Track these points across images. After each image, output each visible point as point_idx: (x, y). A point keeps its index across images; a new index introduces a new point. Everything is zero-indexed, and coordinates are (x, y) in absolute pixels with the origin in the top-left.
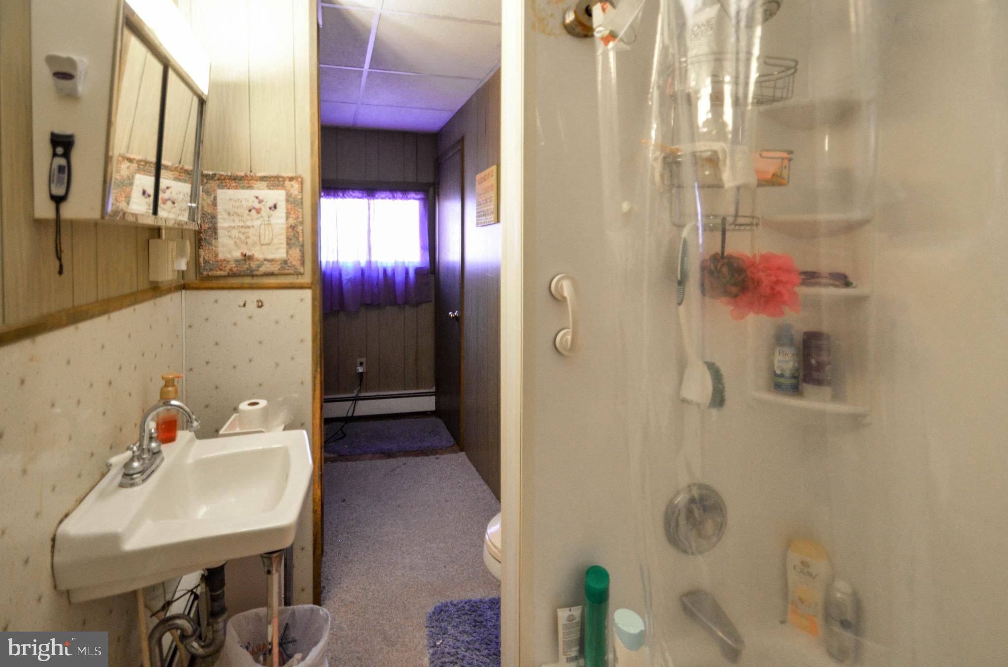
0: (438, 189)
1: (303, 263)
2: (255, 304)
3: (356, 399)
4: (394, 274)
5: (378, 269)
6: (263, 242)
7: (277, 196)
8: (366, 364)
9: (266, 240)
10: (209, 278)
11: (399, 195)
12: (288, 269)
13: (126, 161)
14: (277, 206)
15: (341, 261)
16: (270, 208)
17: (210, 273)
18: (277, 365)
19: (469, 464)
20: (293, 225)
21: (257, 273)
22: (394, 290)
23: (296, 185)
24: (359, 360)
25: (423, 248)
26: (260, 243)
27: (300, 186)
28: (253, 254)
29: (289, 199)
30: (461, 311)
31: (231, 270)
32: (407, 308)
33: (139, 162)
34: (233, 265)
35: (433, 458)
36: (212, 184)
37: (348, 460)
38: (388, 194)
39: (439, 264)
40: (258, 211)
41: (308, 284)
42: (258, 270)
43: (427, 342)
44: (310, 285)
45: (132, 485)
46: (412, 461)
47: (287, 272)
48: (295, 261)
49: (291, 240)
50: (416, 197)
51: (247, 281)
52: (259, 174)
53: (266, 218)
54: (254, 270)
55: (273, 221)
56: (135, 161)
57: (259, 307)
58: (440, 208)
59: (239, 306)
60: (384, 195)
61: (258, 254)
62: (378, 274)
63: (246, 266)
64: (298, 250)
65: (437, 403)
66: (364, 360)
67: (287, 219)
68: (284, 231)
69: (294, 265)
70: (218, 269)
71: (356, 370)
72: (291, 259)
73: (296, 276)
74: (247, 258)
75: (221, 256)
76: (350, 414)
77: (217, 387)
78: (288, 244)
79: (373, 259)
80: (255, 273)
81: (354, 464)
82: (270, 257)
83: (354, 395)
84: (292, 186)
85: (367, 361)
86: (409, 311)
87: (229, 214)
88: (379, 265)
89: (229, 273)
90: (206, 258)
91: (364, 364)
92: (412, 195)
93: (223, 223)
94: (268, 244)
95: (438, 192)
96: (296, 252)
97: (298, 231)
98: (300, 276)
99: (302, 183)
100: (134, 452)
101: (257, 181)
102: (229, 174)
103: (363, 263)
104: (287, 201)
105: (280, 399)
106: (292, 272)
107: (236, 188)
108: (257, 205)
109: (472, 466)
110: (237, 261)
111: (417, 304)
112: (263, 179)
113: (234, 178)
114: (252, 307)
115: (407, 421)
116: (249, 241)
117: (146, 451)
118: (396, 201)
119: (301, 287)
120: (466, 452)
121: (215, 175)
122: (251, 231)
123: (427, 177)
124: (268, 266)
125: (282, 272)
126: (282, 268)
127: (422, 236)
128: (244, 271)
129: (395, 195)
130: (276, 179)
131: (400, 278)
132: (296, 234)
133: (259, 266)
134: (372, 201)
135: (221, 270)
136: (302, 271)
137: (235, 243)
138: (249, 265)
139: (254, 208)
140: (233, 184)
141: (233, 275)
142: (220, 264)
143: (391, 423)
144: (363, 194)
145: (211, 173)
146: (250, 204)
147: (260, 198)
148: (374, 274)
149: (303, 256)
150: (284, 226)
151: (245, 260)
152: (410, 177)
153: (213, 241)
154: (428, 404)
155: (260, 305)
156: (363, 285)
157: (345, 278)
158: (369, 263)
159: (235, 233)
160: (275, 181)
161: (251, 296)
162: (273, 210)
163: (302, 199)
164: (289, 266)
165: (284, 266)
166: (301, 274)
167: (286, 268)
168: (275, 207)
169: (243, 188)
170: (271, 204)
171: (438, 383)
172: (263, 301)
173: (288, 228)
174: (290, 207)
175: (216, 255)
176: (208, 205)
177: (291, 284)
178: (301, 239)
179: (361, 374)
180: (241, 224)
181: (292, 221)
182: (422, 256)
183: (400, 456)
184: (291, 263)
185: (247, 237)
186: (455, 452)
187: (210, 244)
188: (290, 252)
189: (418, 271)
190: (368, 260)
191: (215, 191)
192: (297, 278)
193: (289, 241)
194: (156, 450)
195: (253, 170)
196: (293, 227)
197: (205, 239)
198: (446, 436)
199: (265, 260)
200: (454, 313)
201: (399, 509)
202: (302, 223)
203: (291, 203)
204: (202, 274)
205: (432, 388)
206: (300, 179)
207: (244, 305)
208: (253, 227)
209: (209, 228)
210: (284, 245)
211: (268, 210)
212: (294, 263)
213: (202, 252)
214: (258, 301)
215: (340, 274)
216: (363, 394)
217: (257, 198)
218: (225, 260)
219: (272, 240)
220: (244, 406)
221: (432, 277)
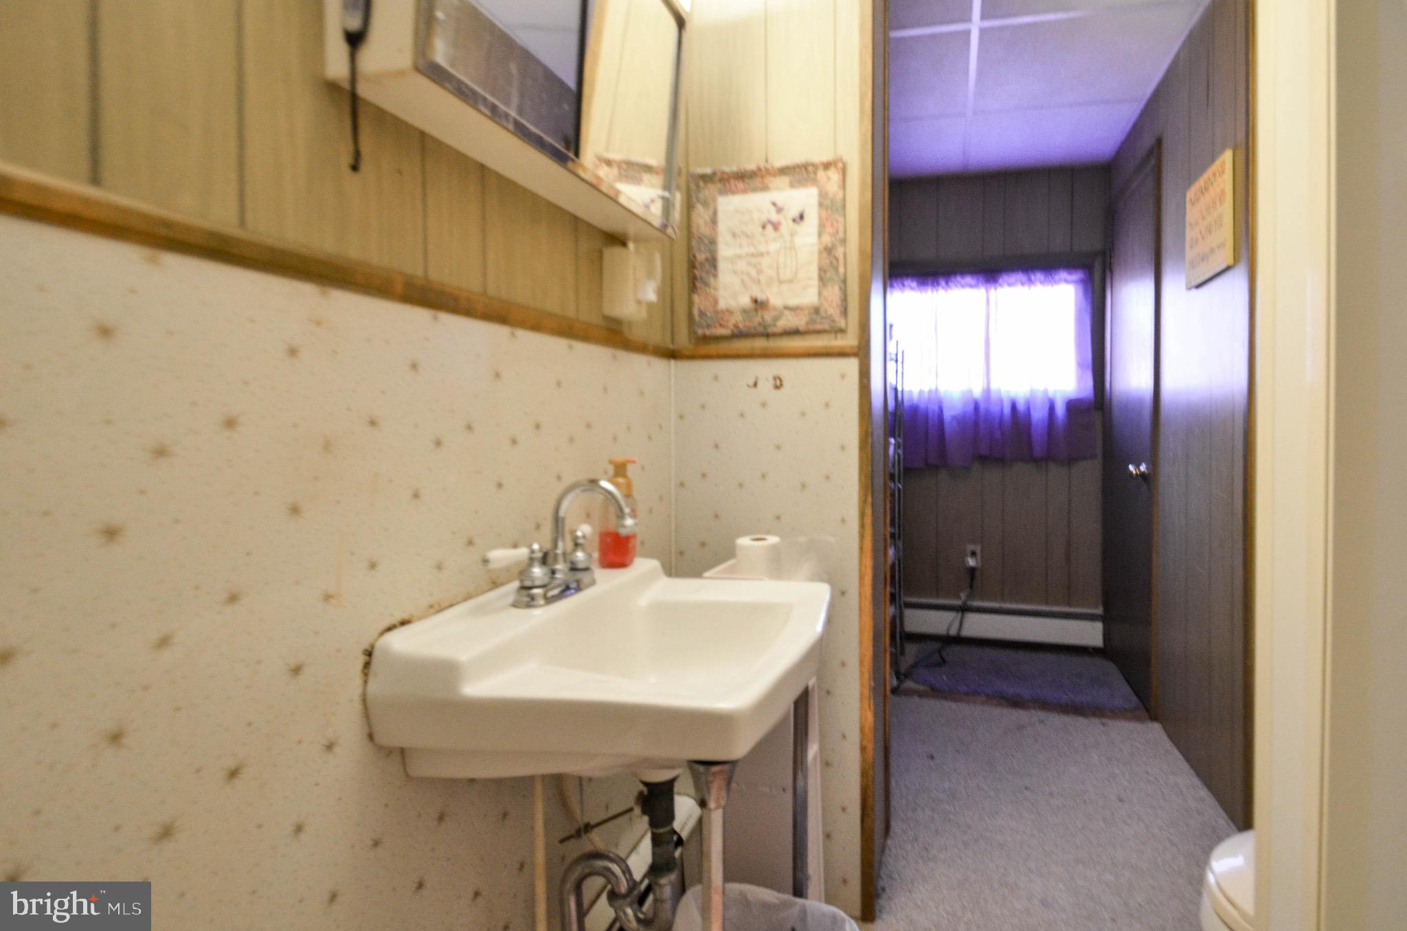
0: (1111, 257)
1: (845, 312)
2: (771, 382)
3: (964, 609)
4: (1028, 409)
5: (1001, 401)
6: (782, 277)
7: (804, 198)
8: (982, 557)
9: (786, 274)
10: (706, 339)
11: (1039, 276)
12: (821, 323)
13: (603, 165)
14: (806, 217)
15: (942, 389)
16: (794, 220)
17: (708, 332)
18: (803, 486)
19: (1168, 744)
20: (830, 245)
21: (776, 330)
22: (1030, 436)
23: (834, 175)
24: (970, 547)
25: (1080, 365)
26: (779, 279)
27: (841, 177)
28: (768, 300)
29: (825, 203)
30: (1154, 463)
31: (736, 326)
32: (1052, 465)
33: (619, 164)
34: (738, 318)
35: (1095, 722)
36: (710, 190)
37: (945, 698)
38: (1020, 276)
39: (1111, 392)
40: (776, 227)
41: (852, 347)
42: (775, 325)
43: (1089, 528)
44: (856, 350)
45: (528, 606)
46: (1057, 720)
47: (818, 327)
48: (833, 310)
49: (825, 271)
50: (1070, 278)
51: (760, 344)
52: (779, 163)
53: (788, 238)
54: (769, 326)
55: (799, 241)
56: (615, 165)
57: (777, 387)
58: (1114, 298)
59: (749, 386)
60: (1013, 277)
61: (776, 299)
62: (1002, 409)
63: (757, 320)
64: (836, 289)
65: (1107, 635)
66: (978, 549)
67: (820, 235)
68: (816, 257)
69: (831, 316)
70: (717, 325)
71: (964, 562)
72: (826, 304)
73: (833, 335)
74: (759, 304)
75: (722, 305)
76: (953, 632)
77: (716, 516)
78: (821, 279)
79: (994, 386)
80: (770, 330)
81: (953, 705)
82: (793, 302)
83: (958, 602)
84: (829, 178)
85: (983, 548)
86: (1056, 472)
87: (734, 235)
88: (1004, 395)
89: (733, 331)
90: (702, 307)
91: (979, 556)
92: (1063, 275)
93: (726, 250)
94: (790, 281)
95: (1110, 264)
96: (834, 293)
97: (837, 255)
98: (839, 335)
99: (844, 171)
100: (533, 552)
101: (774, 175)
102: (735, 169)
103: (977, 392)
104: (821, 205)
105: (802, 539)
106: (827, 327)
107: (745, 191)
108: (774, 217)
109: (1176, 752)
110: (744, 311)
111: (1071, 461)
112: (784, 171)
113: (742, 176)
114: (766, 386)
115: (1050, 657)
116: (762, 278)
117: (561, 558)
118: (1033, 288)
119: (842, 354)
120: (1161, 723)
121: (714, 174)
122: (765, 262)
123: (1090, 241)
124: (790, 318)
125: (812, 327)
126: (812, 321)
127: (1079, 346)
128: (755, 328)
129: (1033, 278)
130: (803, 170)
131: (1039, 415)
132: (835, 262)
133: (776, 319)
134: (992, 291)
135: (722, 326)
136: (841, 323)
137: (743, 281)
138: (763, 318)
139: (770, 222)
140: (740, 185)
141: (739, 335)
142: (720, 316)
143: (1021, 655)
144: (978, 280)
145: (708, 171)
146: (764, 218)
147: (780, 203)
148: (995, 409)
149: (845, 299)
150: (815, 249)
151: (756, 310)
152: (1059, 243)
153: (712, 280)
154: (1090, 634)
155: (778, 384)
156: (976, 424)
157: (947, 415)
158: (987, 391)
159: (741, 265)
160: (801, 173)
161: (765, 369)
162: (798, 224)
163: (844, 199)
164: (823, 318)
165: (815, 316)
166: (842, 331)
167: (819, 320)
168: (802, 217)
169: (755, 190)
170: (794, 213)
171: (1108, 599)
172: (783, 379)
173: (820, 253)
174: (824, 214)
175: (716, 302)
176: (706, 224)
177: (826, 347)
178: (841, 270)
179: (972, 571)
180: (752, 250)
181: (827, 239)
182: (1080, 379)
183: (1034, 708)
184: (826, 312)
185: (760, 272)
186: (1139, 719)
187: (707, 284)
188: (825, 293)
189: (1073, 406)
190: (985, 386)
191: (714, 200)
192: (836, 338)
193: (823, 274)
194: (581, 566)
195: (769, 160)
196: (828, 250)
197: (701, 278)
198: (1122, 692)
199: (787, 308)
200: (1138, 466)
201: (1027, 793)
202: (844, 241)
203: (827, 209)
204: (695, 333)
205: (1096, 607)
206: (840, 165)
207: (755, 385)
208: (768, 253)
209: (707, 260)
210: (815, 282)
211: (791, 222)
212: (831, 311)
213: (696, 298)
214: (775, 378)
215: (941, 409)
216: (977, 603)
217: (774, 204)
218: (727, 310)
219: (796, 273)
220: (744, 541)
221: (1097, 418)
